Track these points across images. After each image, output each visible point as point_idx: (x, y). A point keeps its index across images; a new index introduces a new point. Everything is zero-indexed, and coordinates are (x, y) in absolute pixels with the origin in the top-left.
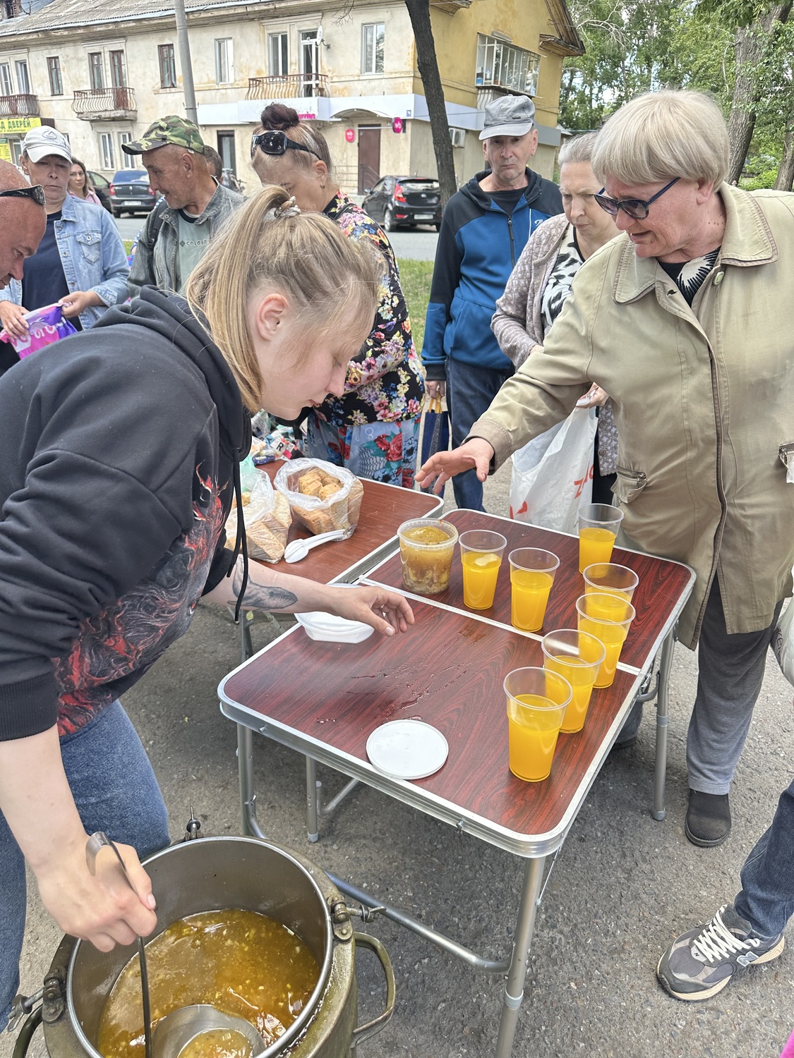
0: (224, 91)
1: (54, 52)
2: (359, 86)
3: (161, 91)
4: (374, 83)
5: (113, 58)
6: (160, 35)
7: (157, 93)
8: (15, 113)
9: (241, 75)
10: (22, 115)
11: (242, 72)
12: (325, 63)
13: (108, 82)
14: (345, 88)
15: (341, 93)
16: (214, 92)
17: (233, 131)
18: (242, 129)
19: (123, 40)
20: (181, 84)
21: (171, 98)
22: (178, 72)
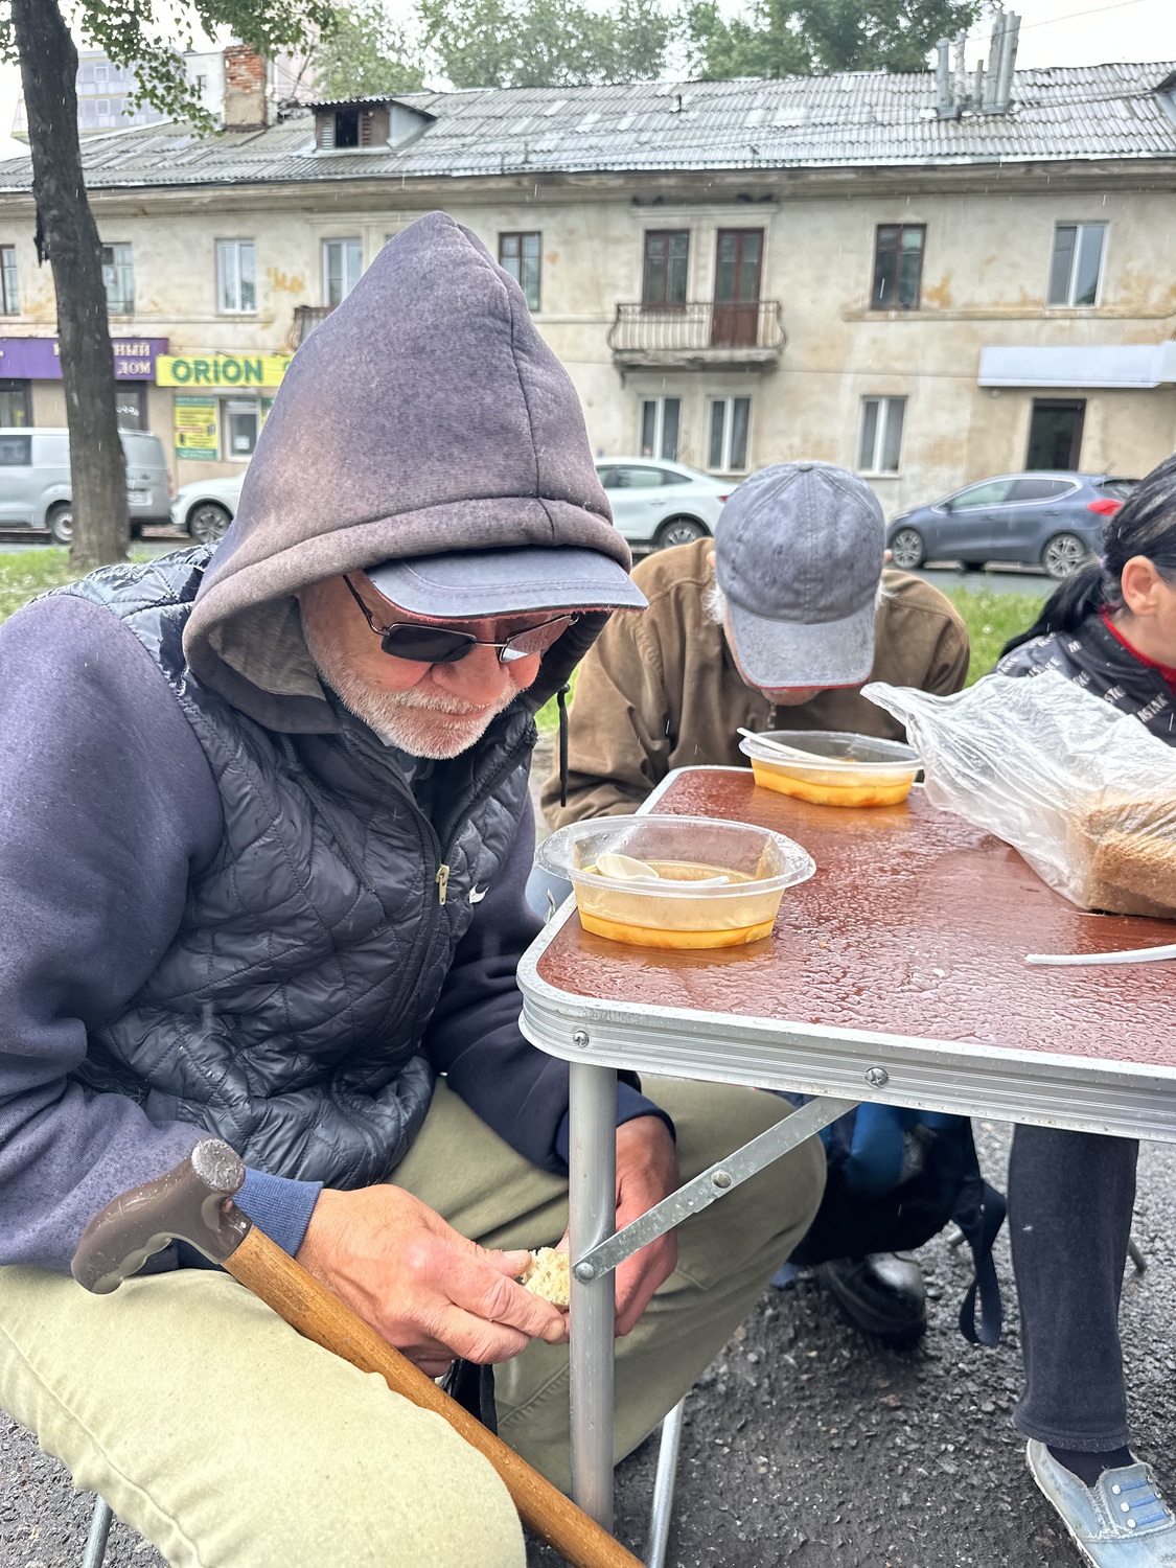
0: (1067, 323)
1: (526, 222)
3: (870, 314)
5: (719, 243)
6: (890, 204)
7: (853, 317)
9: (1123, 294)
11: (1127, 287)
13: (701, 290)
16: (1034, 325)
17: (1083, 402)
18: (1113, 398)
19: (769, 208)
20: (936, 304)
21: (894, 332)
22: (931, 278)
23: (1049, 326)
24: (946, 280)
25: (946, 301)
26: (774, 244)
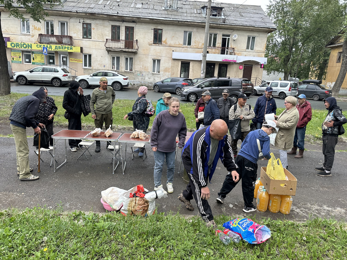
0: (186, 48)
1: (88, 21)
2: (245, 53)
3: (153, 44)
4: (250, 53)
6: (156, 25)
7: (150, 45)
8: (60, 43)
10: (66, 44)
13: (123, 37)
14: (240, 53)
17: (190, 62)
18: (194, 62)
19: (135, 24)
20: (165, 44)
21: (158, 48)
22: (163, 39)
23: (183, 49)
24: (166, 39)
26: (136, 30)
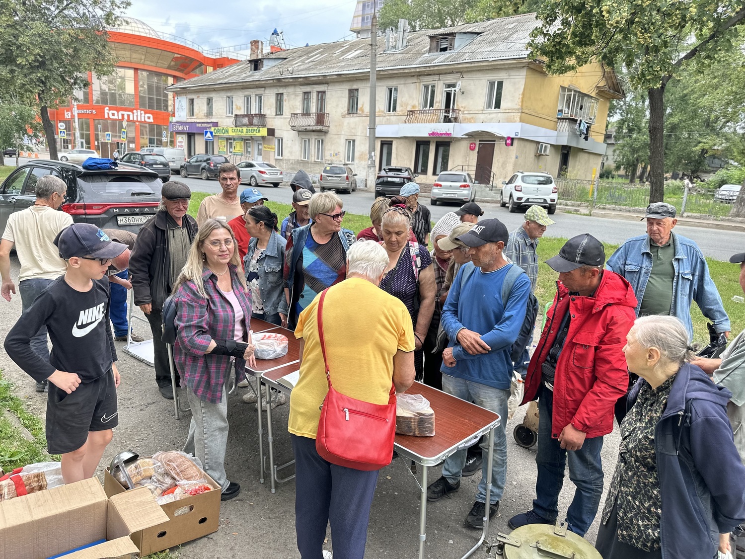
0: (389, 117)
2: (482, 117)
4: (492, 116)
5: (318, 95)
6: (351, 83)
8: (251, 124)
9: (401, 108)
10: (255, 125)
12: (460, 103)
13: (313, 109)
14: (472, 118)
15: (469, 121)
16: (382, 118)
17: (392, 141)
18: (398, 140)
19: (326, 85)
20: (361, 112)
21: (352, 120)
22: (359, 105)
23: (385, 119)
24: (363, 105)
25: (363, 112)
26: (328, 95)
